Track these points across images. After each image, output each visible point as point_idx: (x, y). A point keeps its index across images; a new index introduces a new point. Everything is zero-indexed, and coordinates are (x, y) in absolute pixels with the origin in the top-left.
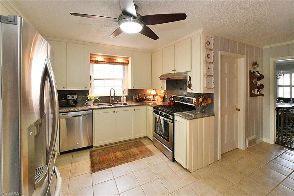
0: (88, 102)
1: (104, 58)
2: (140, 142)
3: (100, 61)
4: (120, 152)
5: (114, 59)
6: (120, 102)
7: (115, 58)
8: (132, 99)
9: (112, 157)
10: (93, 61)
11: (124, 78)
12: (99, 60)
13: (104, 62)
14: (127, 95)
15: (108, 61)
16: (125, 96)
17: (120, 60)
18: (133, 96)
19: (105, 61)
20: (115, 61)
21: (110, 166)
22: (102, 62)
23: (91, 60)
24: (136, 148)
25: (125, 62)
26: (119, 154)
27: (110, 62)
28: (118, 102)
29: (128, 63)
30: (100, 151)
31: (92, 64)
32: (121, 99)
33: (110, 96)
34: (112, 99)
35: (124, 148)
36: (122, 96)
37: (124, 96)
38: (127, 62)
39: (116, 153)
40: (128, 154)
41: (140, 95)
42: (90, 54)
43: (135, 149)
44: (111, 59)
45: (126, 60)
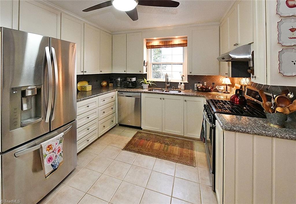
0: (143, 85)
1: (160, 42)
2: (192, 143)
3: (156, 46)
4: (160, 144)
5: (169, 42)
6: (176, 90)
7: (171, 40)
8: (193, 88)
9: (149, 145)
10: (149, 46)
11: (184, 62)
12: (154, 45)
13: (160, 46)
14: (186, 82)
15: (164, 45)
16: (183, 83)
17: (177, 42)
18: (195, 84)
19: (161, 44)
20: (171, 43)
21: (139, 152)
22: (158, 46)
23: (148, 45)
24: (180, 147)
25: (182, 42)
26: (157, 145)
27: (166, 45)
28: (174, 90)
29: (187, 44)
30: (145, 135)
31: (150, 49)
32: (178, 86)
33: (165, 81)
34: (167, 85)
35: (167, 142)
36: (180, 83)
37: (181, 83)
38: (185, 42)
39: (156, 143)
40: (165, 150)
41: (205, 83)
42: (147, 40)
43: (178, 148)
44: (167, 41)
45: (184, 40)
